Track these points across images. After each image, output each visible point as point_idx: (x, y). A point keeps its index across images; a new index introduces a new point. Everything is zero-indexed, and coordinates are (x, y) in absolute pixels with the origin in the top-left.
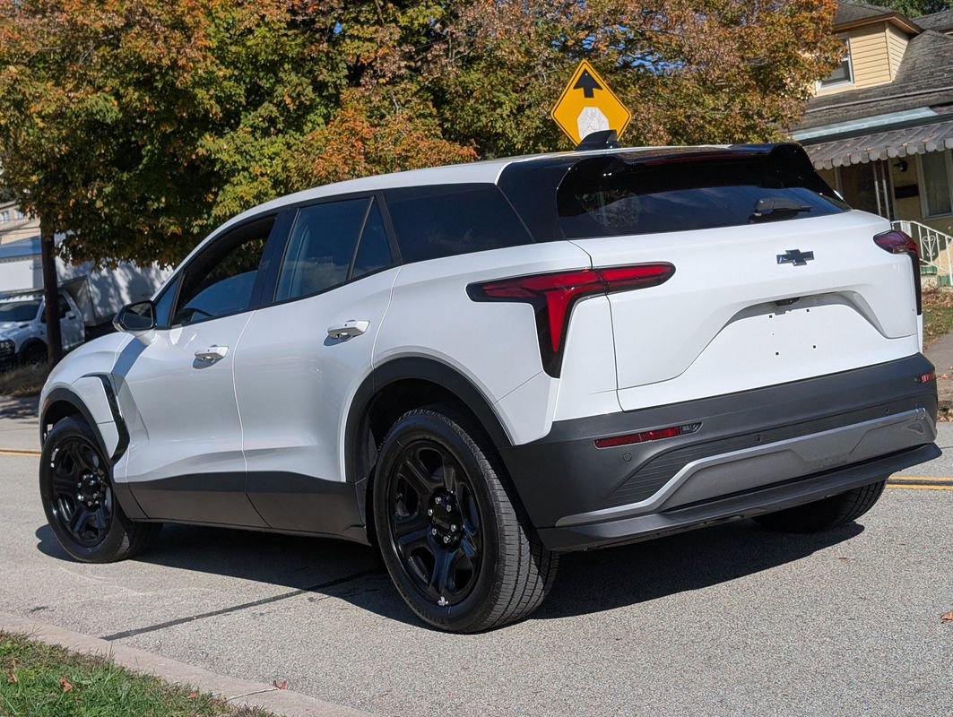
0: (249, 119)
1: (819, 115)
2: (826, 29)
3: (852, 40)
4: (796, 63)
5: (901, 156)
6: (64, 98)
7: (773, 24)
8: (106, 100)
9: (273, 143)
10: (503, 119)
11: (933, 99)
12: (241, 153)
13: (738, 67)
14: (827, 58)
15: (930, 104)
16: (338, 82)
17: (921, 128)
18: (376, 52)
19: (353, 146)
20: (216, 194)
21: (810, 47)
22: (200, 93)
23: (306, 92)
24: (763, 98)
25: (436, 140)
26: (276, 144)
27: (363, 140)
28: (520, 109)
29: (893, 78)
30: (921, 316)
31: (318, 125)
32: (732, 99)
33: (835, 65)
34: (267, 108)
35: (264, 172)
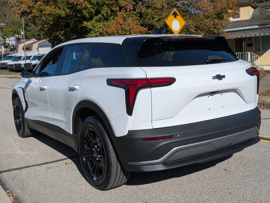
0: (95, 18)
1: (231, 25)
2: (235, 5)
3: (241, 8)
4: (227, 12)
5: (250, 37)
6: (51, 10)
7: (222, 3)
8: (62, 11)
9: (100, 24)
10: (155, 22)
11: (259, 23)
12: (93, 26)
13: (213, 13)
14: (234, 12)
15: (258, 25)
16: (117, 10)
17: (255, 30)
18: (126, 3)
19: (118, 26)
20: (87, 35)
21: (231, 9)
22: (84, 11)
23: (109, 12)
24: (218, 21)
25: (138, 26)
26: (101, 24)
27: (121, 25)
28: (160, 20)
29: (250, 18)
30: (258, 95)
31: (112, 20)
32: (211, 20)
33: (236, 14)
34: (100, 16)
35: (98, 31)
